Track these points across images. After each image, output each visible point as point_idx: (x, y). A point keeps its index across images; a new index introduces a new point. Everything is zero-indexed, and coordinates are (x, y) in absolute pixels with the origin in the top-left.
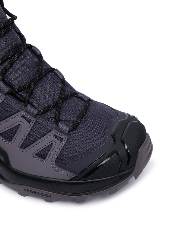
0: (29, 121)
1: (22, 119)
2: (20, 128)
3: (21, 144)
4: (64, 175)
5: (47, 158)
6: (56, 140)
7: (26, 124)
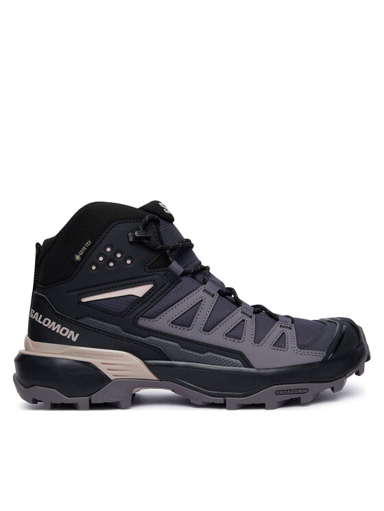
0: (251, 317)
2: (245, 323)
3: (253, 339)
5: (287, 346)
6: (285, 329)
7: (249, 319)
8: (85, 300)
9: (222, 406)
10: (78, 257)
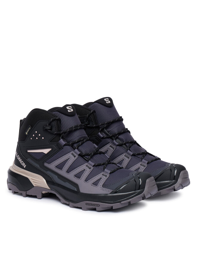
0: (90, 168)
1: (86, 167)
2: (85, 171)
3: (85, 179)
4: (106, 192)
5: (98, 185)
6: (103, 176)
7: (88, 169)
8: (29, 151)
9: (68, 205)
10: (26, 133)
